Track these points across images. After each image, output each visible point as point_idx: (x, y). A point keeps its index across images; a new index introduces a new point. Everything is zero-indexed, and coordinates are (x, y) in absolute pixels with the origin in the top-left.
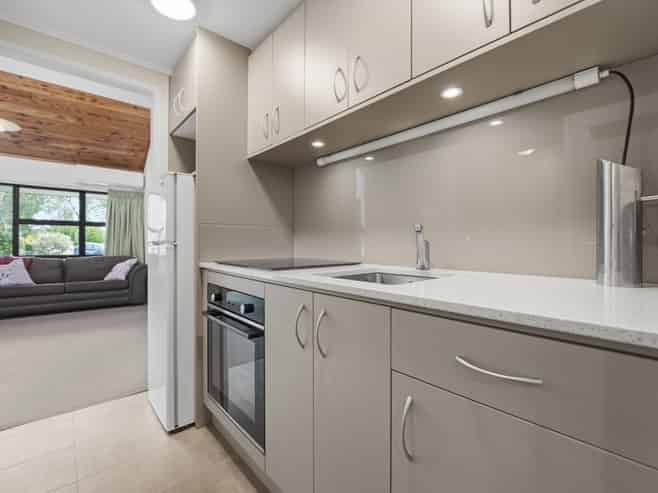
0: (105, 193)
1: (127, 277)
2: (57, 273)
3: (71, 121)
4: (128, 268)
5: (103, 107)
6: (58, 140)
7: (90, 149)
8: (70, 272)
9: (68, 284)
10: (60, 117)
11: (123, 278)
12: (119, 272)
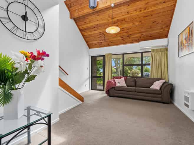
0: (150, 52)
1: (160, 89)
2: (133, 83)
3: (137, 24)
4: (161, 84)
5: (149, 10)
6: (134, 34)
7: (144, 34)
8: (137, 84)
9: (137, 88)
10: (134, 24)
11: (159, 89)
12: (157, 86)
